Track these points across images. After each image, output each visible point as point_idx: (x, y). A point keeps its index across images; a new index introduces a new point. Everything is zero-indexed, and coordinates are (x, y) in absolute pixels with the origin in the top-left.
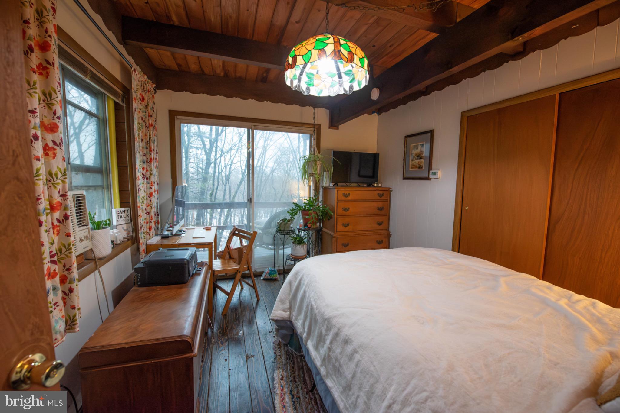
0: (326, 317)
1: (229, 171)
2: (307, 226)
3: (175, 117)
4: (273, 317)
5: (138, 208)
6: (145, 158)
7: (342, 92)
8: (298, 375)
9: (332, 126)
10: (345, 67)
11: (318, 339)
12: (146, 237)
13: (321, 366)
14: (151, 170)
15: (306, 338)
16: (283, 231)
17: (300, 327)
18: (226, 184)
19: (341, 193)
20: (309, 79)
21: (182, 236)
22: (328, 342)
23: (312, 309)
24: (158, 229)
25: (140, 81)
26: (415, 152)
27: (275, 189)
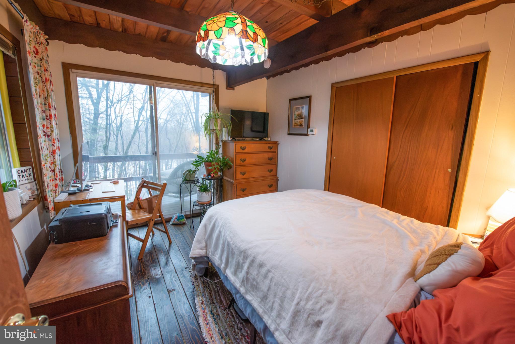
0: (243, 249)
1: (120, 122)
2: (210, 175)
3: (70, 70)
4: (192, 255)
5: (43, 167)
6: (44, 115)
7: (244, 63)
8: (215, 298)
9: (228, 87)
10: (246, 43)
11: (236, 267)
12: (53, 195)
13: (241, 286)
14: (52, 127)
15: (224, 268)
16: (189, 181)
17: (218, 260)
18: (118, 135)
19: (239, 146)
20: (215, 49)
21: (90, 191)
22: (245, 268)
23: (229, 244)
24: (63, 186)
25: (32, 33)
26: (297, 113)
27: (169, 140)
